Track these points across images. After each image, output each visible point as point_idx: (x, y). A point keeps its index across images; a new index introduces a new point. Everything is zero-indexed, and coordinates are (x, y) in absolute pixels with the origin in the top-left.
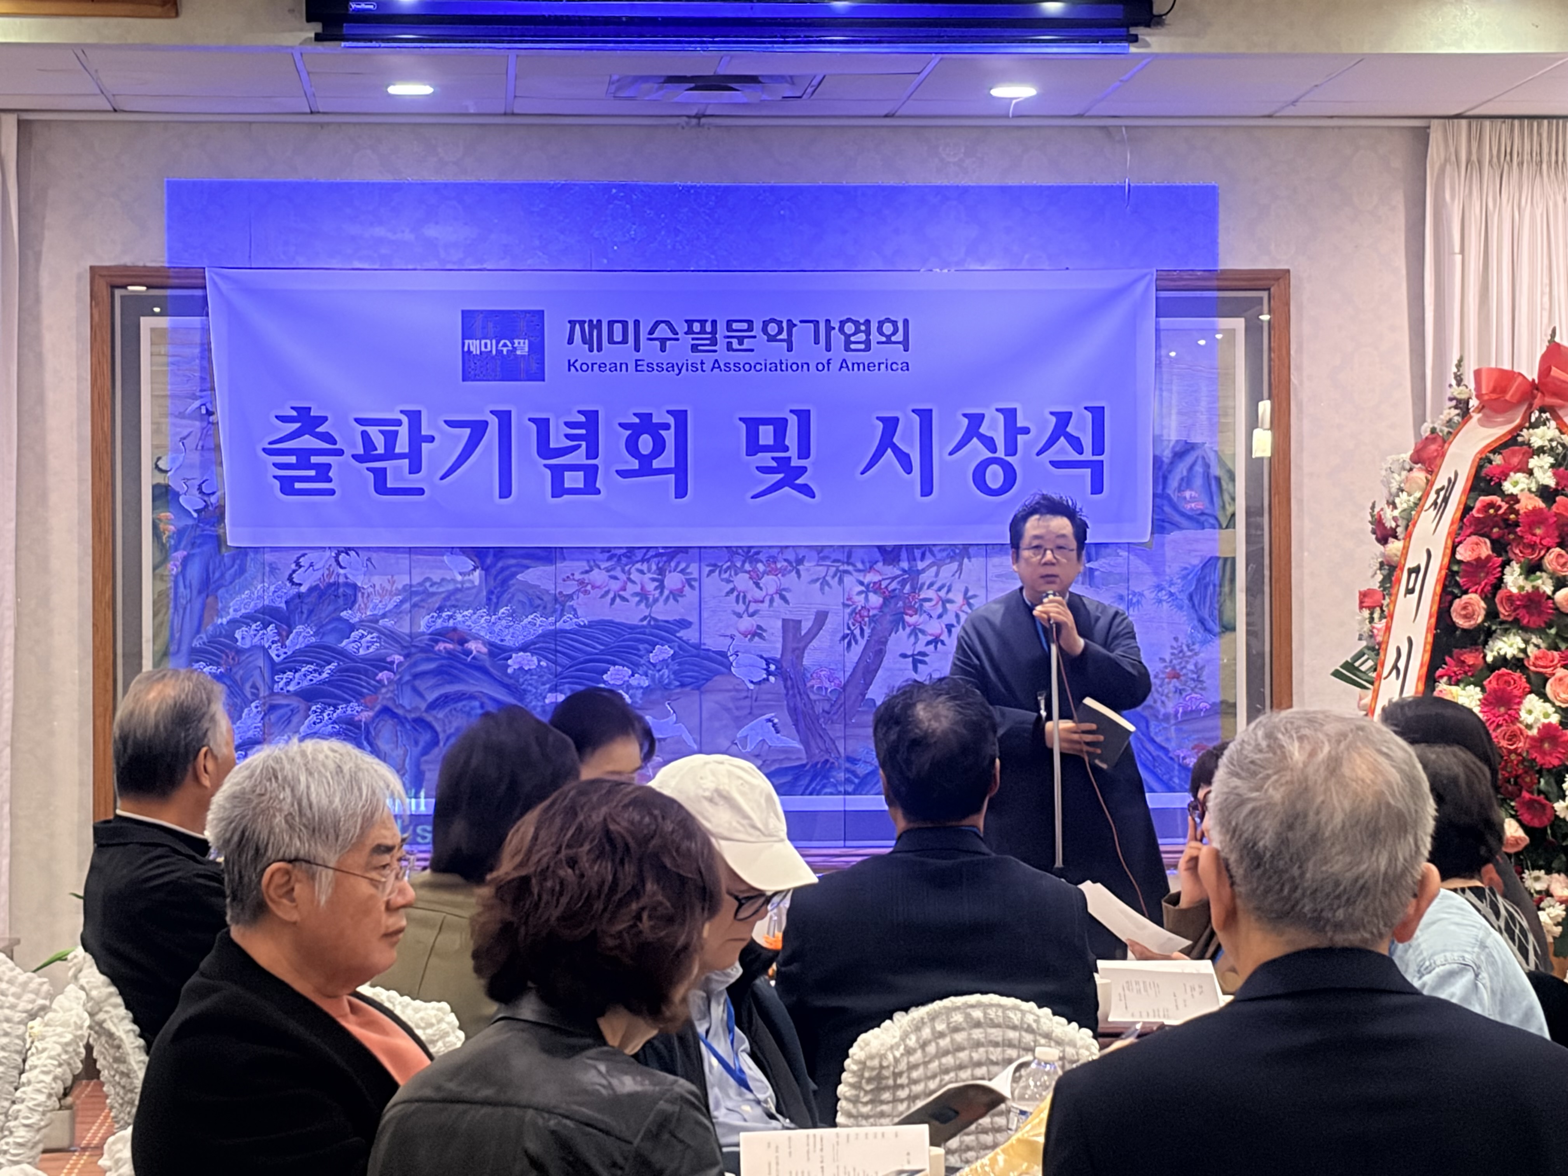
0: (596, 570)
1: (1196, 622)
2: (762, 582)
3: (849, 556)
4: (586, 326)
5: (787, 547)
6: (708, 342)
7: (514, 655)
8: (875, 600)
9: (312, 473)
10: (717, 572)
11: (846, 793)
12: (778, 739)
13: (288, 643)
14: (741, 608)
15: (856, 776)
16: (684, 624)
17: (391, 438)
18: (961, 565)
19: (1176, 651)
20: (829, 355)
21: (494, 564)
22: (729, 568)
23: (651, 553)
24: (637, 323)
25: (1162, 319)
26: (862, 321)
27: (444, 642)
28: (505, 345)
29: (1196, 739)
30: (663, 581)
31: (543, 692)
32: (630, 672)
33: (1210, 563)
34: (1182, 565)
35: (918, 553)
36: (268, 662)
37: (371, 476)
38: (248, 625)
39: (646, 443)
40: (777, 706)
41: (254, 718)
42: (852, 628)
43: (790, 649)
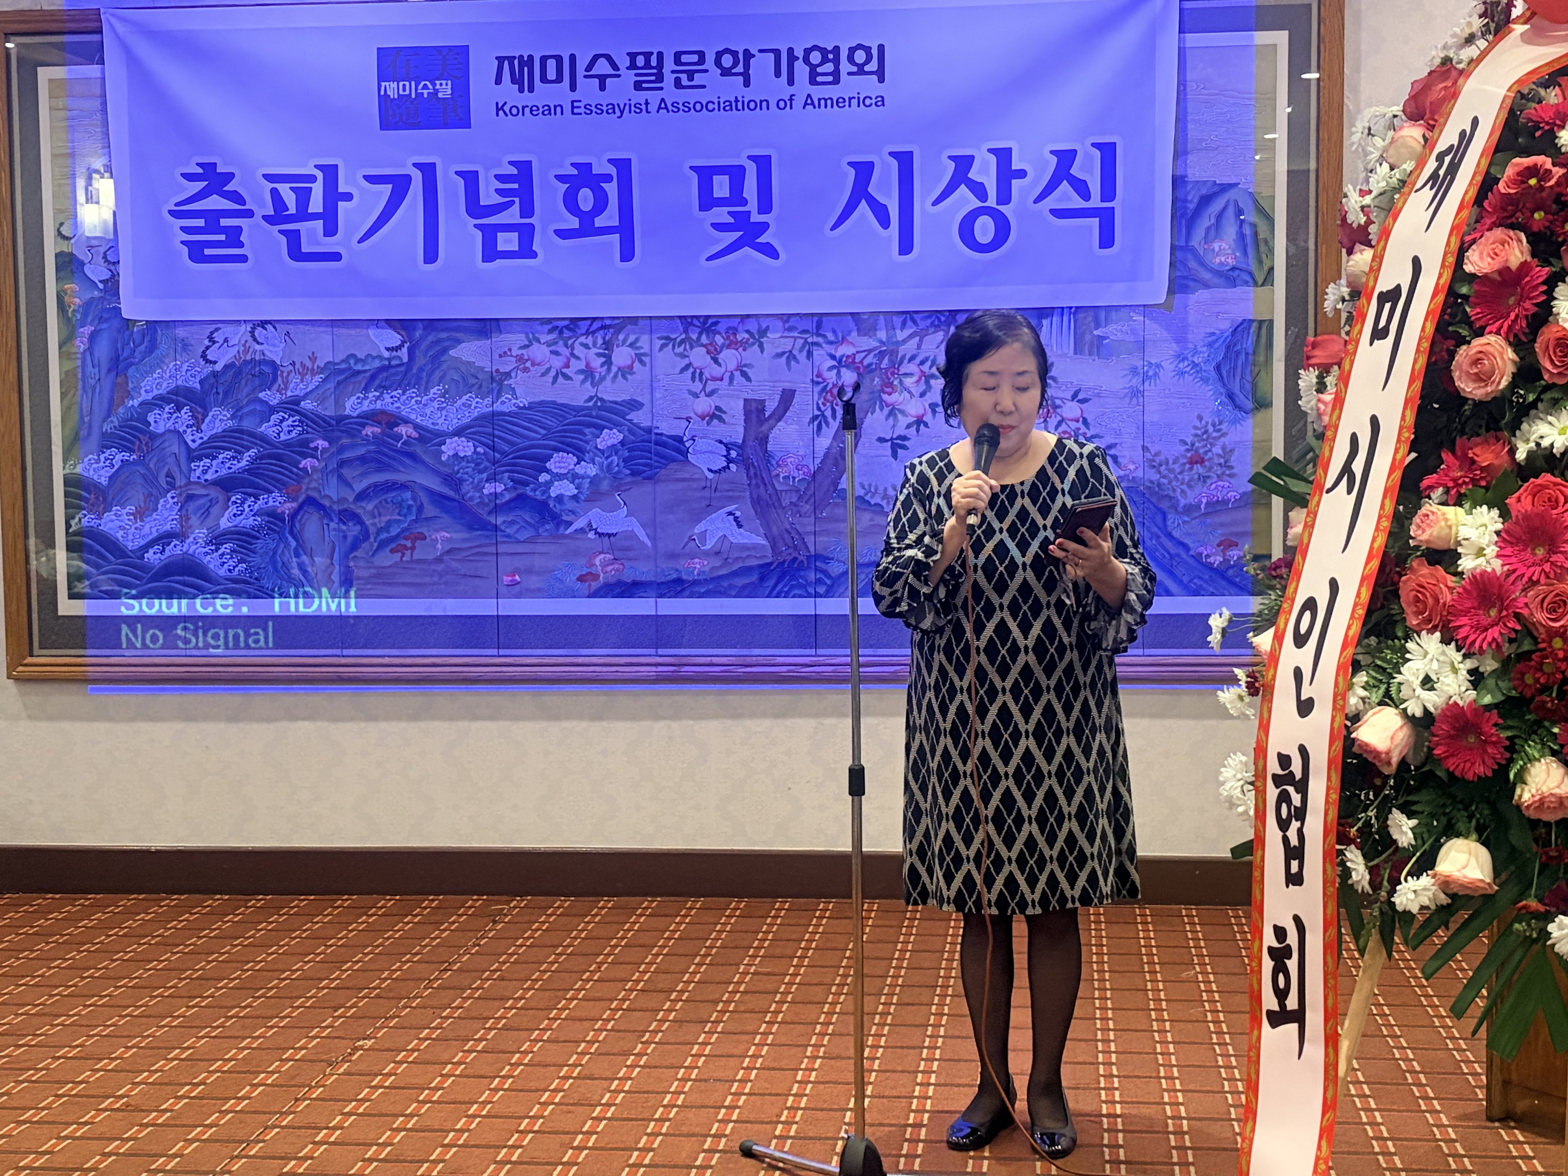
0: (536, 345)
1: (1224, 399)
2: (721, 357)
3: (819, 326)
4: (516, 62)
5: (748, 316)
6: (653, 78)
7: (448, 441)
8: (849, 376)
9: (222, 237)
10: (671, 346)
11: (817, 595)
12: (741, 534)
13: (204, 427)
15: (829, 576)
16: (634, 405)
17: (303, 196)
19: (1199, 432)
20: (791, 90)
21: (423, 338)
22: (682, 342)
23: (596, 324)
24: (573, 58)
26: (830, 48)
27: (372, 425)
28: (425, 87)
29: (1222, 535)
30: (610, 357)
31: (481, 481)
32: (575, 459)
33: (1242, 327)
34: (1208, 330)
35: (897, 321)
36: (183, 449)
37: (283, 240)
38: (161, 407)
39: (586, 198)
40: (739, 497)
41: (171, 509)
42: (823, 408)
43: (752, 432)
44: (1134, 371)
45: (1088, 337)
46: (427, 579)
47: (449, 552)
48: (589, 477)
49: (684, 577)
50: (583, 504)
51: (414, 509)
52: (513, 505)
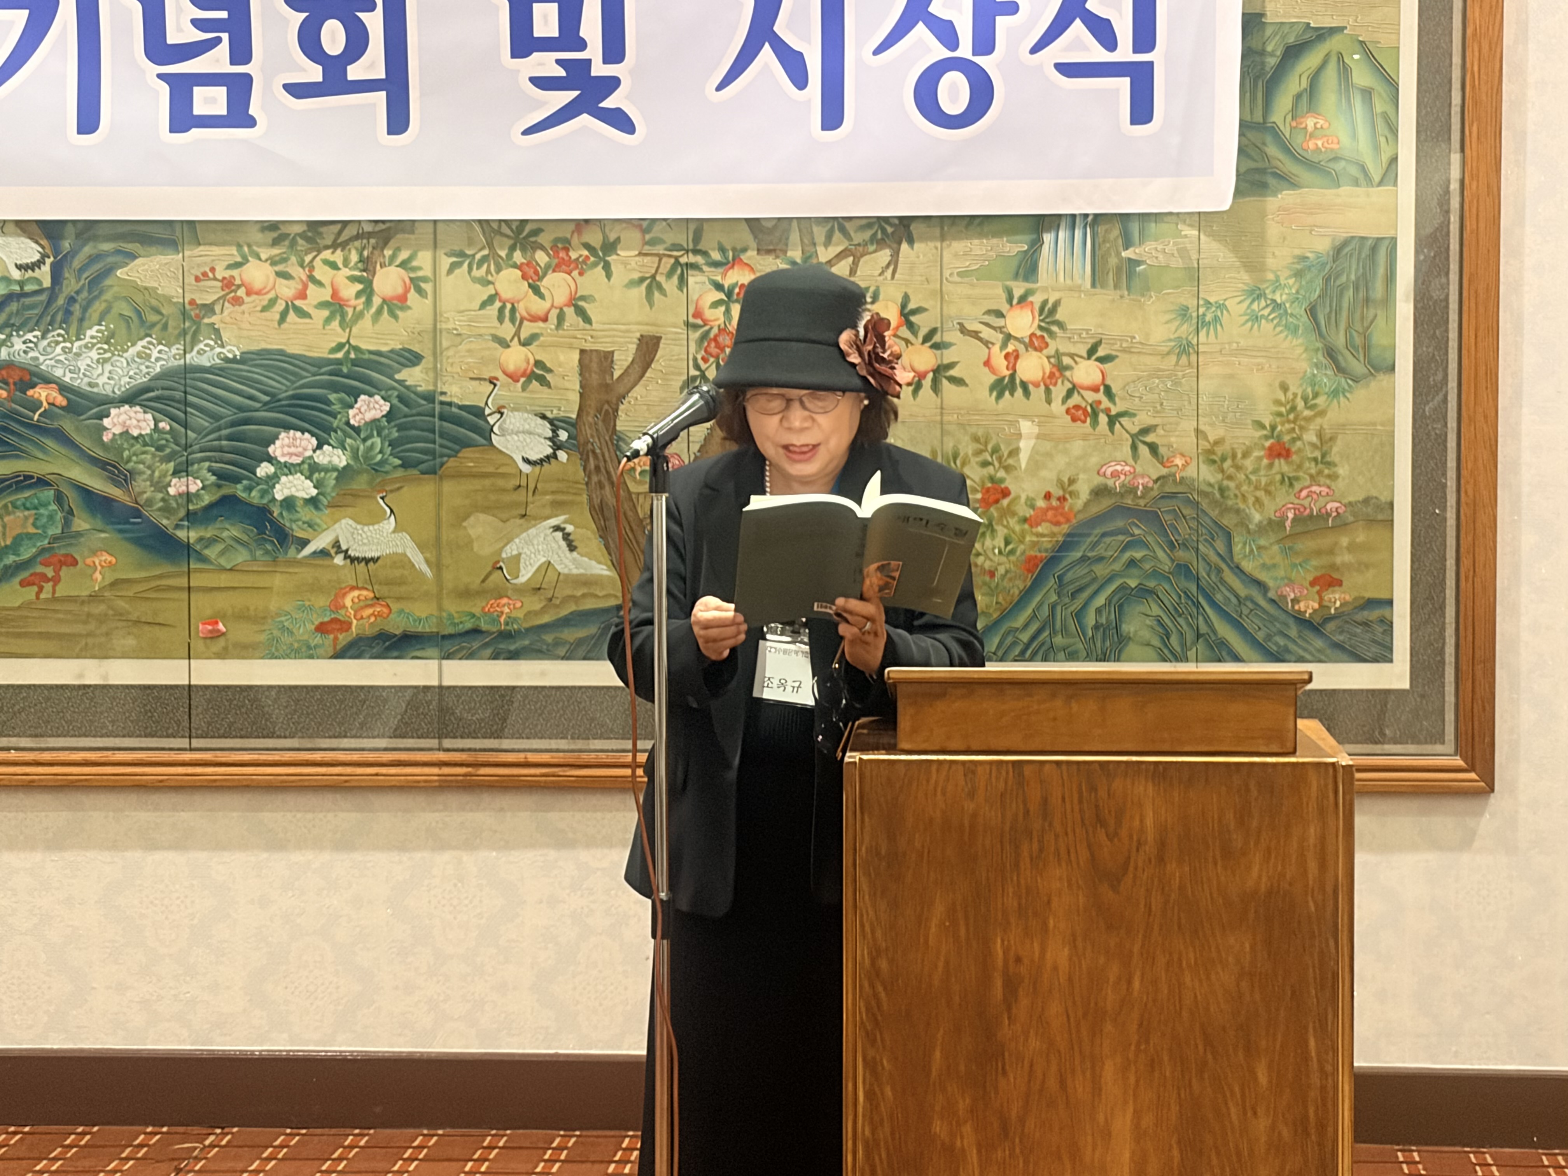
0: (253, 263)
1: (1321, 356)
2: (544, 285)
3: (697, 238)
5: (587, 221)
7: (113, 411)
10: (466, 265)
12: (574, 560)
16: (408, 357)
18: (896, 254)
19: (1283, 409)
21: (75, 251)
22: (484, 259)
23: (350, 232)
29: (1316, 568)
30: (370, 283)
31: (164, 475)
32: (314, 442)
33: (1348, 249)
34: (1297, 252)
35: (819, 233)
39: (333, 36)
40: (572, 503)
42: (703, 366)
43: (592, 403)
44: (1183, 313)
45: (1113, 261)
46: (79, 628)
47: (114, 584)
48: (335, 469)
49: (484, 626)
50: (327, 512)
51: (59, 518)
52: (215, 512)
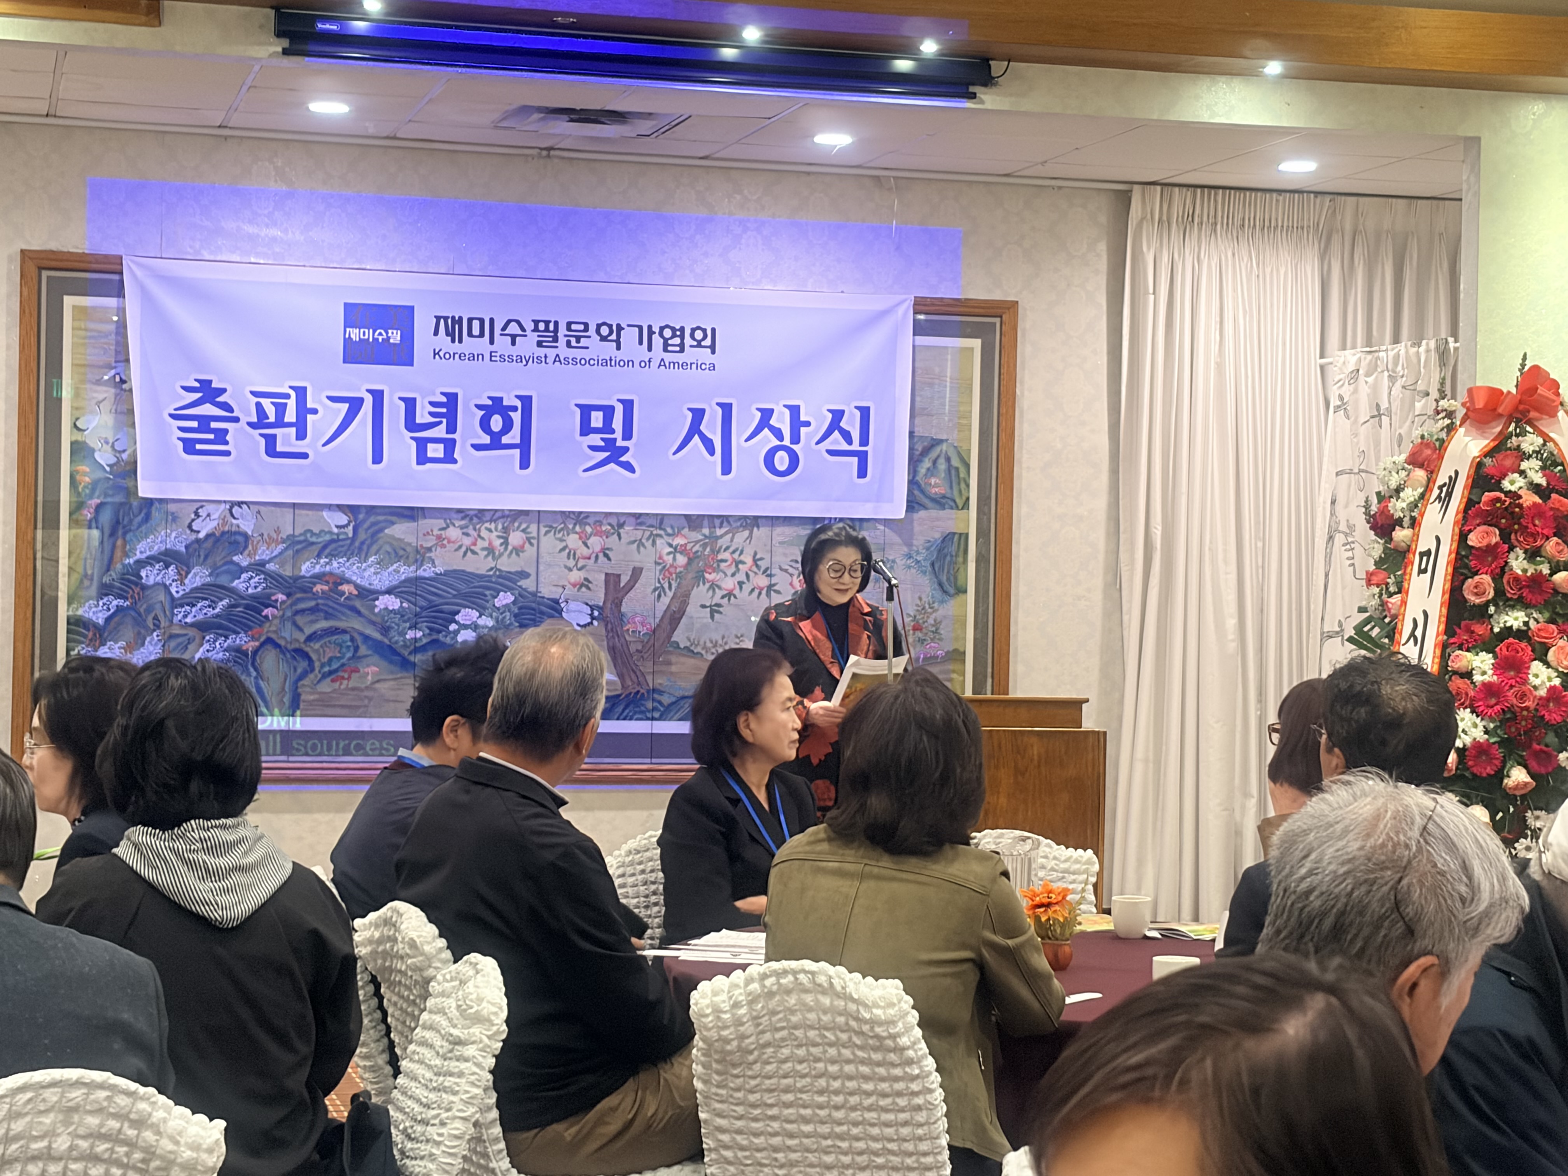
0: (451, 528)
1: (936, 586)
2: (589, 542)
3: (661, 523)
4: (450, 321)
5: (610, 514)
6: (551, 339)
7: (381, 598)
8: (682, 560)
9: (212, 436)
10: (553, 532)
11: (653, 719)
13: (187, 581)
14: (571, 563)
15: (662, 705)
16: (524, 575)
17: (281, 409)
18: (751, 533)
19: (920, 609)
20: (650, 355)
21: (364, 521)
22: (562, 529)
23: (498, 515)
24: (492, 321)
25: (917, 338)
26: (678, 327)
27: (322, 584)
28: (380, 334)
30: (508, 539)
31: (404, 629)
32: (478, 614)
33: (948, 538)
34: (927, 538)
35: (717, 522)
36: (168, 598)
37: (263, 441)
38: (152, 565)
39: (496, 422)
41: (156, 644)
42: (662, 582)
43: (611, 598)
47: (378, 681)
48: (487, 627)
51: (352, 649)
52: (428, 647)
